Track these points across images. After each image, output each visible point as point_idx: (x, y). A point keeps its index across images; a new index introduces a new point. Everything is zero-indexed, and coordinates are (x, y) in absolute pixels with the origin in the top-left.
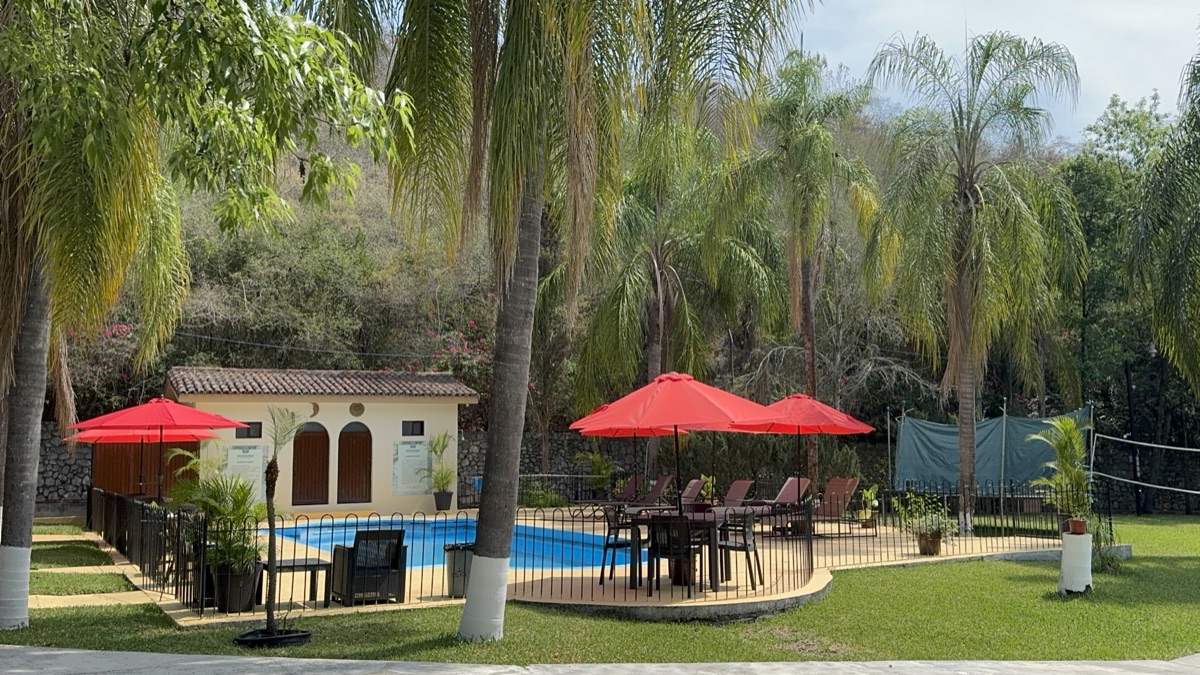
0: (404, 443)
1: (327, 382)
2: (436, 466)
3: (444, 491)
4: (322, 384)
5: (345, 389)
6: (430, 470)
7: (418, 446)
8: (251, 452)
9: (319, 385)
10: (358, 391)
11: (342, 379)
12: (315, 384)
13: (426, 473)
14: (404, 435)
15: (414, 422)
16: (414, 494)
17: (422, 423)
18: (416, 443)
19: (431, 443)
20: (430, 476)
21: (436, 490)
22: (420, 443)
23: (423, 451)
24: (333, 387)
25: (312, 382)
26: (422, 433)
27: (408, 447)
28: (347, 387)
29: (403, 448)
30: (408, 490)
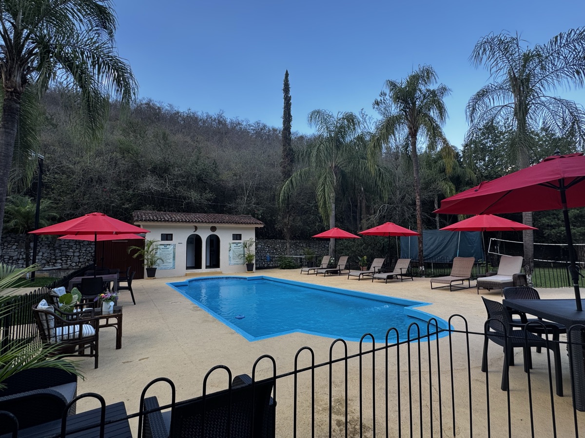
0: (233, 243)
1: (200, 217)
2: (246, 253)
3: (250, 263)
4: (198, 218)
6: (244, 255)
7: (239, 245)
8: (168, 246)
10: (214, 221)
11: (207, 217)
13: (242, 255)
14: (233, 240)
15: (237, 235)
16: (237, 264)
17: (240, 235)
18: (238, 243)
19: (244, 243)
20: (244, 257)
21: (247, 263)
22: (240, 243)
23: (241, 246)
24: (203, 219)
25: (194, 217)
26: (240, 239)
27: (235, 245)
28: (209, 220)
29: (233, 246)
30: (235, 263)
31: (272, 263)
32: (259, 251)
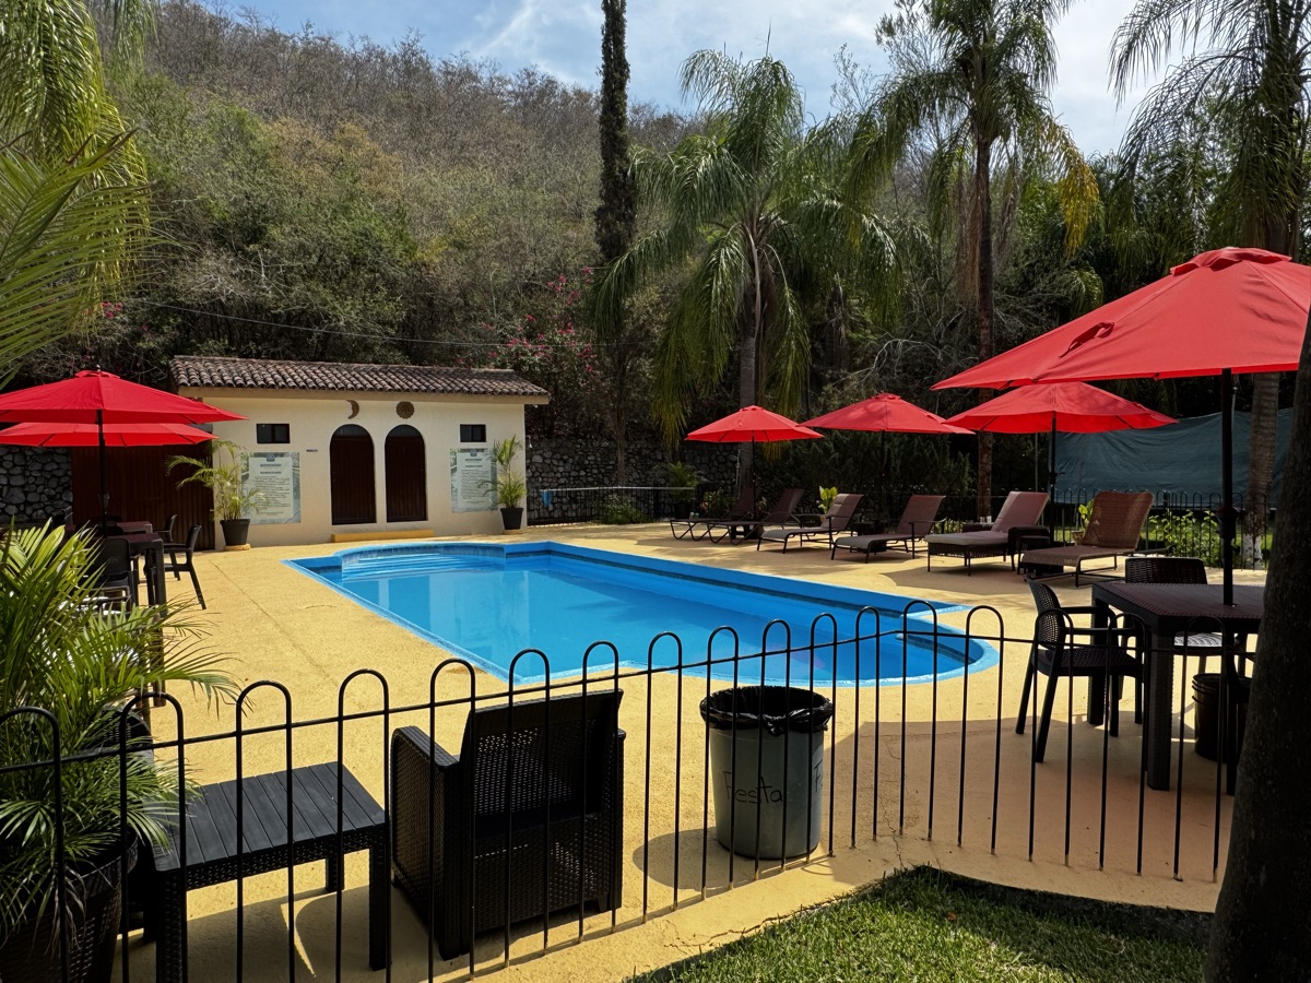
0: (463, 451)
1: (367, 376)
2: (500, 479)
3: (513, 507)
4: (362, 379)
5: (389, 384)
6: (494, 482)
7: (479, 455)
8: (278, 460)
9: (357, 379)
10: (406, 387)
11: (386, 374)
12: (353, 379)
13: (490, 486)
14: (462, 441)
15: (473, 426)
16: (476, 510)
17: (482, 428)
18: (478, 450)
19: (495, 451)
20: (494, 489)
21: (503, 506)
22: (482, 450)
23: (485, 462)
24: (375, 382)
25: (349, 376)
26: (483, 439)
27: (468, 455)
28: (393, 383)
29: (462, 457)
30: (470, 506)
31: (574, 506)
32: (537, 474)
